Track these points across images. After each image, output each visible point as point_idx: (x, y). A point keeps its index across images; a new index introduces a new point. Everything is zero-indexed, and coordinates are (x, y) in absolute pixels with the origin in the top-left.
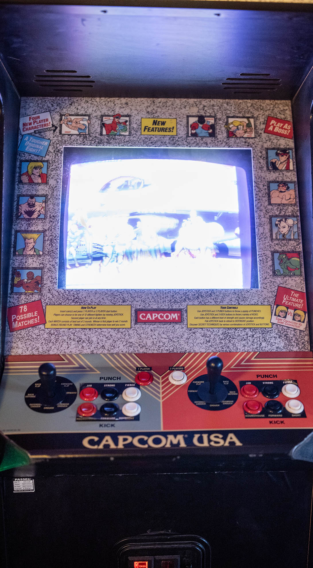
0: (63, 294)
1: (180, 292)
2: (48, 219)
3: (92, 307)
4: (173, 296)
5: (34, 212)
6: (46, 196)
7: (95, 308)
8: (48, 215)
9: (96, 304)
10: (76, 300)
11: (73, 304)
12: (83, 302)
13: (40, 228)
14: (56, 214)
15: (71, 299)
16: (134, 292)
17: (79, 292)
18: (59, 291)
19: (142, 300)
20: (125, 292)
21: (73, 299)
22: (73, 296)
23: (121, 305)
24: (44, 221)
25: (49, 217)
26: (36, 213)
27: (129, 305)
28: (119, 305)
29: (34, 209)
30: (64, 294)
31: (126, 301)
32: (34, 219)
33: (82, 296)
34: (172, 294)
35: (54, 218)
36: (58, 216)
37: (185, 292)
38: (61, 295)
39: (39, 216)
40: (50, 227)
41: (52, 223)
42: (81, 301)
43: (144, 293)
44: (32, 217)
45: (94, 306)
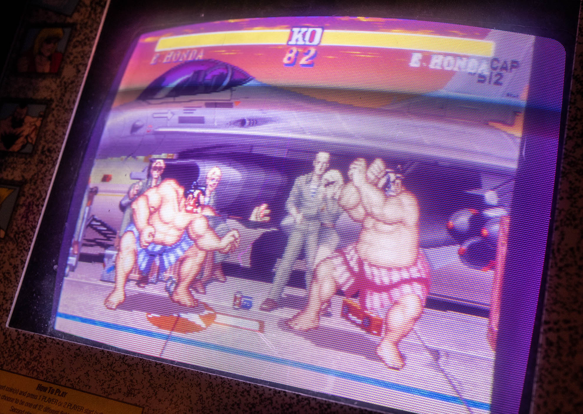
0: (13, 342)
1: (274, 399)
2: (36, 157)
3: (58, 391)
4: (254, 405)
5: (17, 137)
6: (47, 102)
7: (64, 394)
8: (40, 148)
9: (68, 384)
10: (34, 363)
11: (24, 372)
12: (45, 372)
13: (16, 175)
14: (54, 146)
15: (24, 359)
16: (161, 370)
17: (44, 344)
18: (8, 333)
19: (171, 400)
20: (140, 366)
21: (27, 359)
22: (31, 352)
23: (122, 402)
24: (29, 160)
25: (39, 152)
26: (21, 139)
27: (139, 406)
28: (118, 400)
29: (19, 130)
30: (16, 343)
31: (137, 391)
32: (12, 154)
33: (48, 357)
34: (251, 400)
35: (48, 154)
36: (57, 150)
37: (287, 400)
38: (10, 343)
39: (23, 147)
40: (36, 177)
41: (42, 165)
42: (41, 369)
43: (182, 379)
44: (11, 150)
45: (63, 389)
